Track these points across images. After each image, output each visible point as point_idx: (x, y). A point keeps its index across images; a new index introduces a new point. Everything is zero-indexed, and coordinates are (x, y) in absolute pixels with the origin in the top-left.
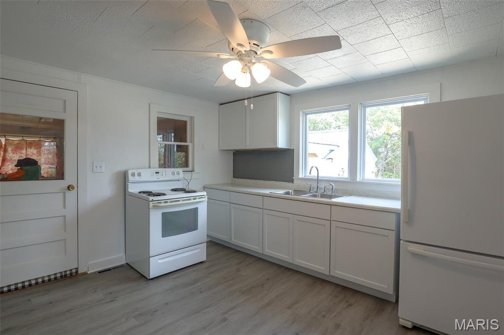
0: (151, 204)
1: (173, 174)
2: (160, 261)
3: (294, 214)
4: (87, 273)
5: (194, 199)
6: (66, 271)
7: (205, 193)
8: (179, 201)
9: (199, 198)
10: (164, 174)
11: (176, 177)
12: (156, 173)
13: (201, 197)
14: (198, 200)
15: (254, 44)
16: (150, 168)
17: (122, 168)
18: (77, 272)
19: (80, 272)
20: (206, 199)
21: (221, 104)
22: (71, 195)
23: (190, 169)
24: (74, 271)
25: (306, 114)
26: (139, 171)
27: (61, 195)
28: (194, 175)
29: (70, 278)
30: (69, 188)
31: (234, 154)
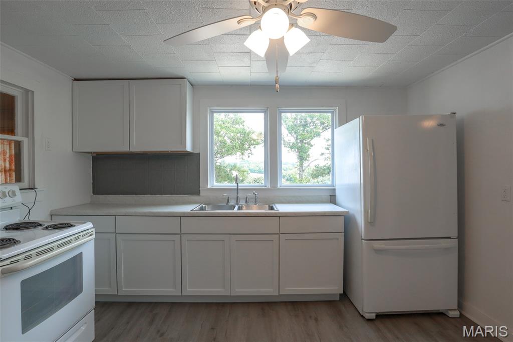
1: (3, 196)
3: (230, 234)
5: (77, 239)
7: (89, 225)
9: (83, 236)
11: (8, 201)
13: (86, 233)
21: (76, 80)
25: (213, 112)
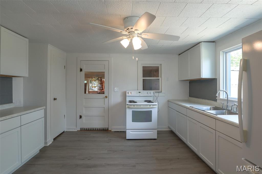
0: (127, 106)
1: (148, 93)
2: (131, 132)
4: (111, 131)
6: (104, 128)
8: (141, 106)
9: (152, 106)
10: (143, 93)
11: (149, 95)
12: (139, 92)
14: (151, 107)
15: (131, 28)
16: (138, 90)
17: (124, 90)
18: (108, 129)
19: (109, 130)
20: (157, 107)
21: (179, 55)
22: (106, 100)
23: (160, 91)
24: (107, 129)
25: (226, 53)
26: (131, 91)
27: (103, 99)
28: (160, 94)
29: (105, 131)
30: (106, 97)
31: (190, 83)
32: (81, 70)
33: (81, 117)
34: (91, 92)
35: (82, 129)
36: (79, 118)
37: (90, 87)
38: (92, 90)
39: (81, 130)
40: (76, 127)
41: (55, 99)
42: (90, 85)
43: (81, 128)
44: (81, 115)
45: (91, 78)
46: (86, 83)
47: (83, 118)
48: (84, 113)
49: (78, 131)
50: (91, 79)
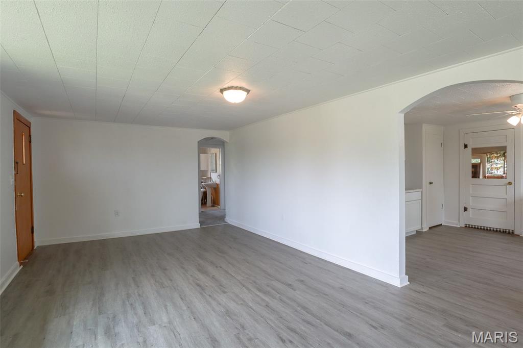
4: (519, 236)
6: (506, 230)
18: (513, 232)
19: (515, 233)
22: (510, 187)
24: (511, 231)
27: (505, 187)
29: (508, 234)
32: (466, 146)
33: (466, 209)
34: (489, 177)
35: (468, 226)
36: (463, 210)
37: (488, 170)
38: (491, 173)
39: (466, 227)
40: (459, 222)
41: (430, 183)
42: (488, 166)
43: (466, 225)
44: (466, 206)
45: (488, 154)
46: (480, 163)
47: (470, 210)
48: (471, 204)
49: (461, 227)
50: (489, 156)
